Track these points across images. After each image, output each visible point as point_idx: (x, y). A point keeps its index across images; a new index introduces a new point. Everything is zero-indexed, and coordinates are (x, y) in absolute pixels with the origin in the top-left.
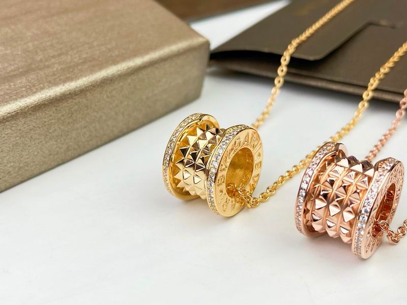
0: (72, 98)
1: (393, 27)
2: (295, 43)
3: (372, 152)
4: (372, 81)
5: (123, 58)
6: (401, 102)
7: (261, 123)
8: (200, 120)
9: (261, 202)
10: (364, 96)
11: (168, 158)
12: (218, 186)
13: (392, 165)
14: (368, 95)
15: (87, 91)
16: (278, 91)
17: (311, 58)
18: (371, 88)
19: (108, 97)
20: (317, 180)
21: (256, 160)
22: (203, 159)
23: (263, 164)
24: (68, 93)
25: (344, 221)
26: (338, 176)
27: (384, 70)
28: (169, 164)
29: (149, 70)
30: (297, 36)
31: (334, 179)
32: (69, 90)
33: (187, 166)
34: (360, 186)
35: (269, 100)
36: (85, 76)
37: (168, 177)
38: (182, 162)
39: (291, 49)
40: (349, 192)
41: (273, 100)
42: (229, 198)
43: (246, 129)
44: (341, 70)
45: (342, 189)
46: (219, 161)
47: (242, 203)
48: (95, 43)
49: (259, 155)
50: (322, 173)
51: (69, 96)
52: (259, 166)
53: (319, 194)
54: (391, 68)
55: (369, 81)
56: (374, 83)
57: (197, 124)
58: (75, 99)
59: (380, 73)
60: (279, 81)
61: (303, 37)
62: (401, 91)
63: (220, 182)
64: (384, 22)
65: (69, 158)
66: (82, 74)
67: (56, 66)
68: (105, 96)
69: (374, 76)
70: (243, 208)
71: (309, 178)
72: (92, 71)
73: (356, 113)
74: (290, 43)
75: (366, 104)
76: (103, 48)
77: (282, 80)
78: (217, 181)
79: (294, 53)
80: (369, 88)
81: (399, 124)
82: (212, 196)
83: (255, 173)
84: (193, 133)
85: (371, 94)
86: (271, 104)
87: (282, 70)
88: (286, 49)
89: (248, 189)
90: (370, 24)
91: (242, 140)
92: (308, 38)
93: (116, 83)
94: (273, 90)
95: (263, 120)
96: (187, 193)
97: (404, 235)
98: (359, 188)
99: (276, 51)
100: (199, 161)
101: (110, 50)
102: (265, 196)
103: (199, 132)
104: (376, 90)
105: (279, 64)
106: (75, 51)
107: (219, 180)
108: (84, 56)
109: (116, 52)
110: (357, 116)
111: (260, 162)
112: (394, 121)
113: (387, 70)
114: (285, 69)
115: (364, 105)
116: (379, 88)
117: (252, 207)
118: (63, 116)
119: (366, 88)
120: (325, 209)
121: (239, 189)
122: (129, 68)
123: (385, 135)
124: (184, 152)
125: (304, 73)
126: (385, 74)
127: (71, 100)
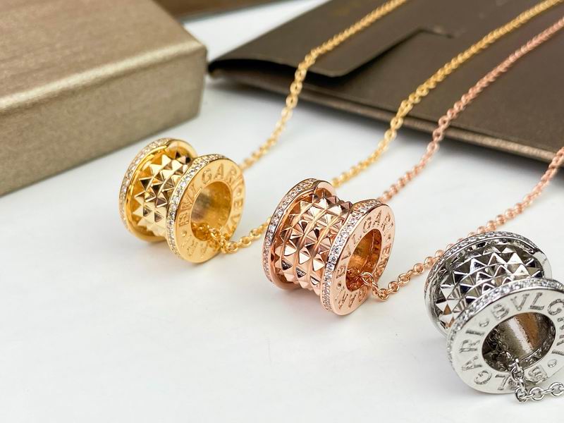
0: (21, 112)
1: (449, 36)
2: (315, 54)
3: (386, 192)
4: (403, 104)
5: (91, 64)
6: (434, 133)
7: (265, 152)
8: (167, 146)
9: (241, 246)
10: (392, 124)
11: (125, 190)
12: (180, 226)
13: (370, 207)
14: (397, 123)
15: (42, 104)
16: (290, 114)
17: (332, 74)
18: (401, 113)
19: (69, 112)
20: (289, 222)
21: (235, 196)
22: (165, 193)
23: (246, 203)
24: (17, 106)
25: (313, 269)
26: (312, 218)
27: (422, 91)
28: (125, 197)
29: (125, 80)
30: (320, 44)
31: (307, 222)
32: (19, 103)
33: (147, 201)
34: (334, 231)
35: (278, 124)
36: (40, 86)
37: (125, 213)
38: (143, 195)
39: (309, 61)
40: (321, 238)
41: (283, 124)
42: (196, 240)
43: (218, 159)
44: (371, 89)
45: (313, 234)
46: (180, 196)
47: (216, 247)
48: (58, 46)
49: (240, 191)
50: (294, 215)
51: (18, 110)
52: (240, 204)
53: (289, 239)
54: (430, 91)
55: (399, 106)
56: (405, 108)
57: (164, 150)
58: (25, 114)
59: (416, 95)
60: (292, 101)
61: (329, 46)
62: (435, 119)
63: (183, 220)
64: (438, 30)
65: (19, 185)
66: (36, 82)
67: (5, 72)
68: (65, 112)
69: (407, 98)
70: (218, 254)
71: (278, 220)
72: (49, 79)
73: (380, 145)
74: (309, 53)
75: (394, 134)
76: (67, 52)
77: (295, 99)
78: (179, 220)
79: (312, 66)
80: (398, 114)
81: (429, 160)
82: (173, 237)
83: (233, 212)
84: (158, 162)
85: (400, 122)
86: (279, 129)
87: (296, 87)
88: (302, 60)
89: (223, 230)
90: (420, 31)
91: (214, 172)
92: (336, 48)
93: (80, 96)
94: (284, 112)
95: (267, 148)
96: (151, 234)
97: (395, 291)
98: (332, 232)
99: (291, 63)
100: (161, 196)
101: (76, 54)
102: (246, 240)
103: (166, 160)
104: (407, 117)
105: (292, 79)
106: (32, 54)
107: (181, 219)
108: (43, 61)
109: (83, 58)
110: (381, 148)
111: (242, 200)
112: (424, 156)
113: (425, 93)
114: (300, 86)
115: (390, 135)
116: (411, 114)
117: (227, 253)
118: (10, 133)
119: (394, 113)
120: (295, 256)
121: (211, 230)
122: (96, 78)
123: (409, 174)
124: (145, 183)
125: (326, 91)
126: (422, 98)
127: (20, 116)
